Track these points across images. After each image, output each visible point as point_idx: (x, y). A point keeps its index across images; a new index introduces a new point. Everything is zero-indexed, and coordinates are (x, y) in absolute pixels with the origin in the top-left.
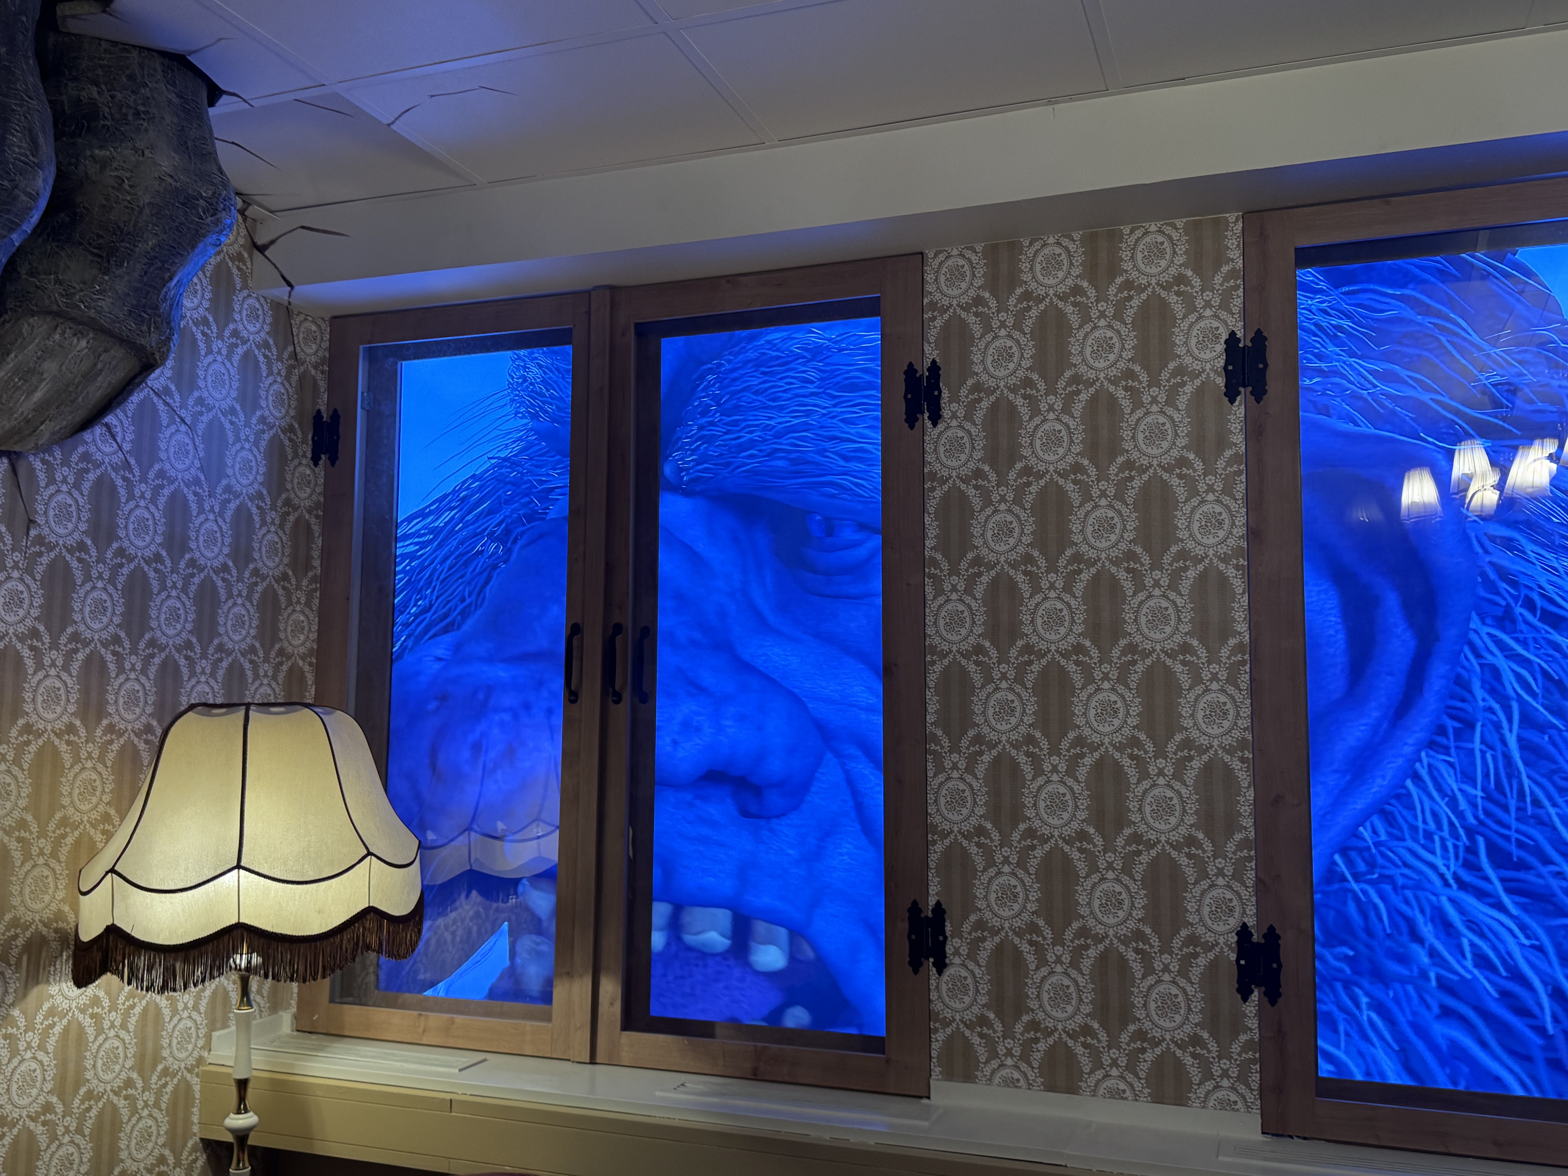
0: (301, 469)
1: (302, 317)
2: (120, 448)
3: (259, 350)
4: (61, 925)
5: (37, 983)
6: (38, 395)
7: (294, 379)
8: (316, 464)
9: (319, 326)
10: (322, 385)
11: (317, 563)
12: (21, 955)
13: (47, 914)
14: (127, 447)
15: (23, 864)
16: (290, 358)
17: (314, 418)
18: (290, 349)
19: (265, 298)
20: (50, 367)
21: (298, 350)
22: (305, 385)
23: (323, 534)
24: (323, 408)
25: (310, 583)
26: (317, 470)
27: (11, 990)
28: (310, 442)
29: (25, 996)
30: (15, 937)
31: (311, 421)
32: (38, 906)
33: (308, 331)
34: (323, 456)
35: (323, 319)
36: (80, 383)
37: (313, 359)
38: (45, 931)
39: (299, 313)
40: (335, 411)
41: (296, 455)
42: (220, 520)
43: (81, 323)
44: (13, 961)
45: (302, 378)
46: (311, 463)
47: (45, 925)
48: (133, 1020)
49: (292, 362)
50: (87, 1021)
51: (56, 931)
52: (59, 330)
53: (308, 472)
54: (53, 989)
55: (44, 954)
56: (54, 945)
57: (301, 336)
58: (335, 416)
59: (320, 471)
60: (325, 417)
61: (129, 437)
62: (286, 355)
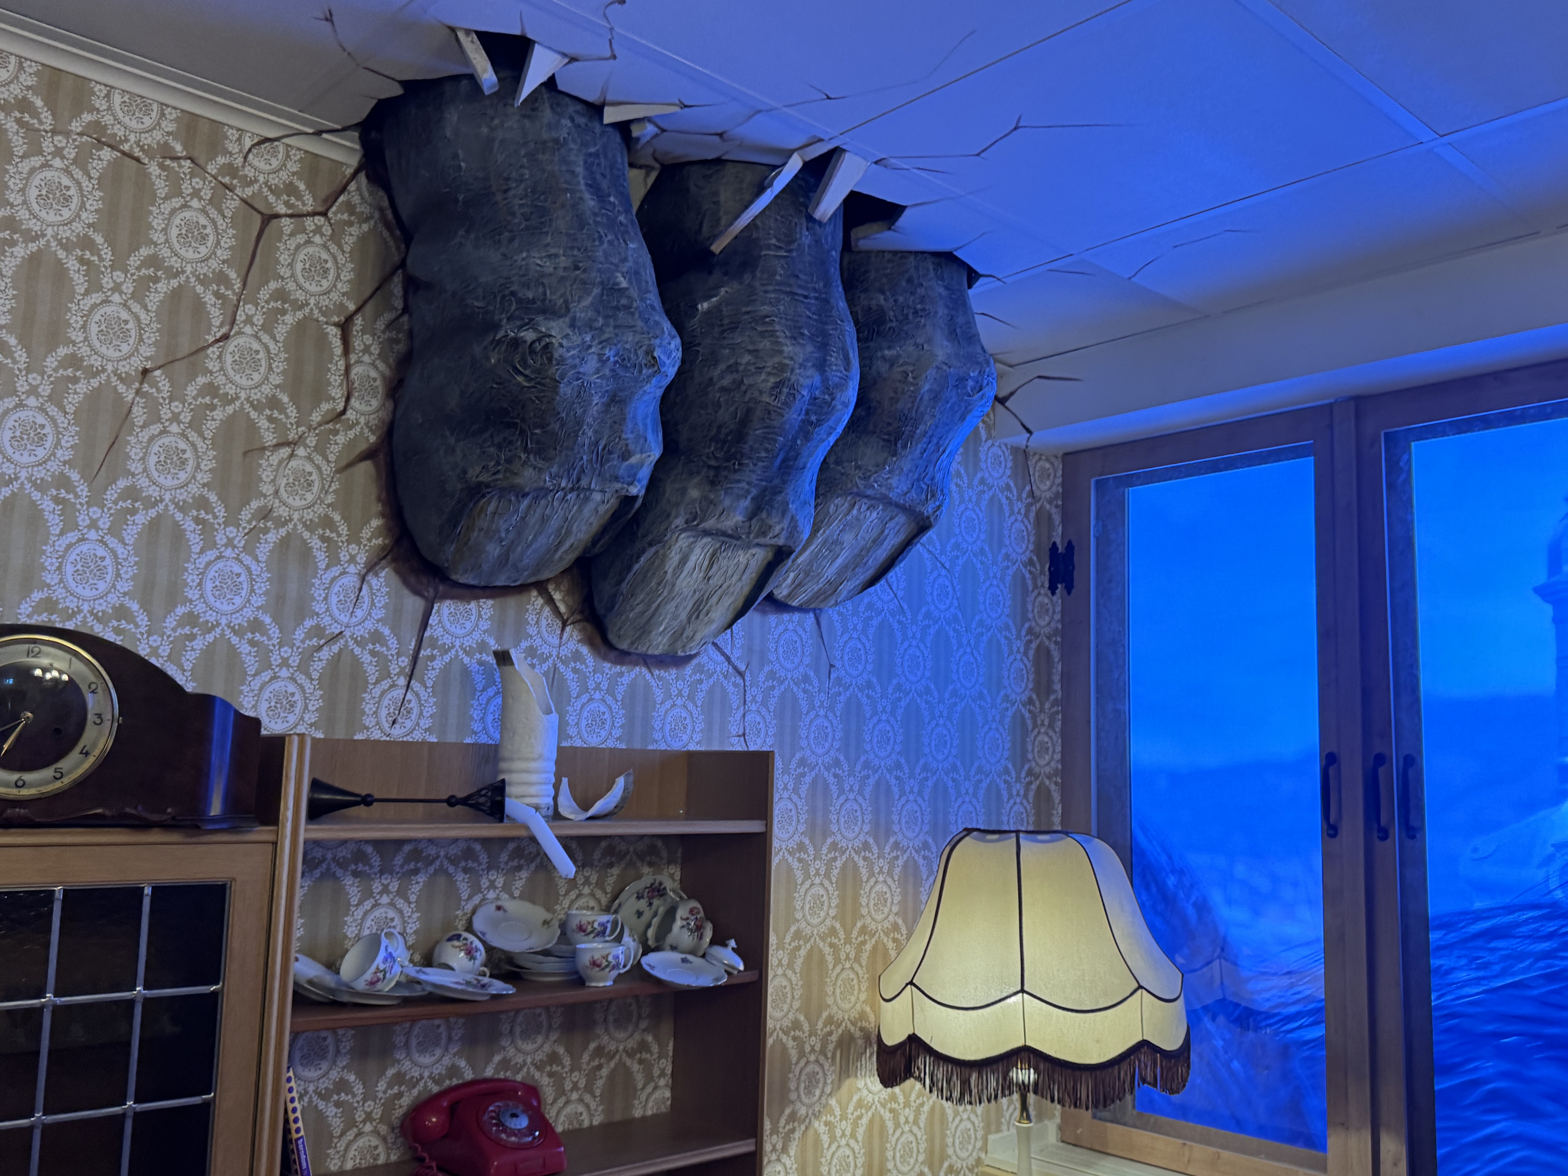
0: (1040, 599)
1: (1037, 457)
2: (895, 595)
3: (1002, 493)
4: (864, 1024)
5: (849, 1077)
6: (839, 561)
7: (1032, 515)
8: (1053, 593)
9: (1052, 464)
10: (1057, 518)
11: (1058, 687)
12: (835, 1049)
13: (854, 1014)
14: (900, 594)
15: (834, 967)
16: (1028, 497)
17: (1051, 549)
18: (1028, 488)
19: (1006, 445)
20: (848, 538)
21: (1034, 488)
22: (1042, 520)
23: (1062, 659)
24: (1058, 541)
25: (1052, 706)
26: (1055, 598)
27: (829, 1082)
28: (1047, 573)
29: (839, 1087)
30: (830, 1033)
31: (1048, 553)
32: (846, 1006)
33: (1043, 469)
34: (1059, 586)
35: (1056, 457)
36: (870, 548)
37: (1048, 495)
38: (852, 1029)
39: (1035, 454)
40: (1070, 542)
41: (1035, 587)
42: (975, 653)
43: (874, 498)
44: (829, 1055)
45: (1038, 514)
46: (1049, 593)
47: (853, 1024)
48: (923, 1118)
49: (1030, 500)
50: (887, 1116)
51: (862, 1029)
52: (857, 507)
53: (1046, 601)
54: (860, 1083)
55: (852, 1050)
56: (860, 1042)
57: (1037, 474)
58: (1070, 547)
59: (1057, 598)
60: (1061, 549)
61: (903, 585)
62: (1024, 495)
